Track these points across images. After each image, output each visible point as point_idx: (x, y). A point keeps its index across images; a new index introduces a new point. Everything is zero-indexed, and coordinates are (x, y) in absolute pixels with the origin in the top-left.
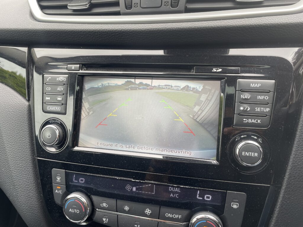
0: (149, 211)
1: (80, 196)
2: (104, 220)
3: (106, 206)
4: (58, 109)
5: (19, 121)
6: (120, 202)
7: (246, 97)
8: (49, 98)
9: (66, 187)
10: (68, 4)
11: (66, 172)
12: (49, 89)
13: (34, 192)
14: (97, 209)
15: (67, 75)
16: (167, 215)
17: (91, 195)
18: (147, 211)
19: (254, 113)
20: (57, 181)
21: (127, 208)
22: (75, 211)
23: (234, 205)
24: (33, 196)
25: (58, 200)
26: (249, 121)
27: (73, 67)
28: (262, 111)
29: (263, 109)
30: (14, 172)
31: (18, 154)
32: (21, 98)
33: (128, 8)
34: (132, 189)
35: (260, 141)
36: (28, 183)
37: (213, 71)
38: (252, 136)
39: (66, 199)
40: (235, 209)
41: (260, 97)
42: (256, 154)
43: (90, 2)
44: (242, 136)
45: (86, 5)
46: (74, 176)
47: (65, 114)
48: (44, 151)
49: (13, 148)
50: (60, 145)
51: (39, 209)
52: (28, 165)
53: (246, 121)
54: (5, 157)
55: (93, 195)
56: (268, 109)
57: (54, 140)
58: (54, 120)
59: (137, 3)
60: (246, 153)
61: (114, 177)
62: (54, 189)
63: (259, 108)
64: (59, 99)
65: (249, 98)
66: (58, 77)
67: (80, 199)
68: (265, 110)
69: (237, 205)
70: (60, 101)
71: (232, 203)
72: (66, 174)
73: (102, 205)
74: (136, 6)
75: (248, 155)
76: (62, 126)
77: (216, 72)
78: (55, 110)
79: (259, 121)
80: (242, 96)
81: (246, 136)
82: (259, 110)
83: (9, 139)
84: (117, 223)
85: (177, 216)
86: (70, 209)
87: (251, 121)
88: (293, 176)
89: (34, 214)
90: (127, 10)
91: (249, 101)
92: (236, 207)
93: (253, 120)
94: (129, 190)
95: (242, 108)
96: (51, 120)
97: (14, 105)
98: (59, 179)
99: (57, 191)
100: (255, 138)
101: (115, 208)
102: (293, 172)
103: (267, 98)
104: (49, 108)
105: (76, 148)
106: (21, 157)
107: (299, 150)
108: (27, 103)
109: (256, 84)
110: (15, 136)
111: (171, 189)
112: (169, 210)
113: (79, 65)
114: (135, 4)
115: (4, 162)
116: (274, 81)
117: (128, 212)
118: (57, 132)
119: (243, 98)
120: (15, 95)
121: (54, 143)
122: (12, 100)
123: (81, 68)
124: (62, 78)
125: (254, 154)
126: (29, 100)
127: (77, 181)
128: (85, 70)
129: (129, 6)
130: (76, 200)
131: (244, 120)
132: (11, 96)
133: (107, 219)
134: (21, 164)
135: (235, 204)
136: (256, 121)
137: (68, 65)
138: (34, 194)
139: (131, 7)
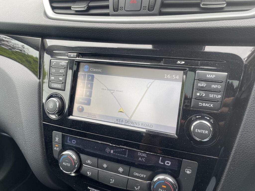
0: (122, 170)
1: (72, 154)
2: (88, 173)
3: (90, 163)
4: (59, 86)
5: (32, 94)
6: (100, 161)
7: (202, 85)
8: (54, 78)
9: (62, 145)
10: (71, 6)
11: (62, 134)
12: (54, 71)
13: (39, 148)
14: (84, 165)
15: (67, 61)
16: (135, 174)
17: (80, 154)
18: (120, 169)
19: (208, 98)
20: (56, 140)
21: (105, 166)
22: (67, 164)
23: (187, 171)
24: (38, 151)
25: (56, 155)
26: (203, 104)
27: (72, 55)
28: (215, 97)
29: (216, 96)
30: (26, 131)
31: (29, 118)
32: (34, 76)
33: (116, 11)
34: (110, 152)
35: (212, 121)
36: (36, 140)
37: (177, 63)
38: (205, 117)
39: (62, 154)
40: (188, 174)
41: (214, 86)
42: (207, 132)
43: (88, 5)
44: (197, 117)
45: (85, 7)
46: (69, 138)
47: (64, 90)
48: (48, 117)
49: (27, 114)
50: (60, 113)
51: (43, 160)
52: (36, 127)
53: (201, 104)
54: (20, 120)
55: (81, 153)
56: (220, 96)
57: (55, 109)
58: (56, 94)
59: (123, 7)
60: (199, 130)
61: (97, 141)
62: (53, 146)
63: (212, 95)
64: (61, 79)
65: (204, 86)
66: (61, 62)
67: (71, 156)
68: (217, 97)
69: (190, 171)
70: (61, 80)
71: (186, 169)
72: (62, 136)
73: (87, 162)
74: (121, 10)
75: (200, 132)
76: (61, 99)
77: (180, 64)
78: (57, 87)
79: (211, 105)
80: (199, 84)
81: (200, 116)
82: (212, 96)
83: (24, 107)
84: (97, 176)
85: (142, 176)
86: (64, 163)
87: (205, 105)
88: (238, 152)
89: (38, 164)
90: (115, 12)
91: (205, 88)
92: (189, 173)
93: (207, 104)
94: (108, 152)
95: (198, 94)
96: (54, 94)
97: (29, 81)
98: (57, 139)
99: (55, 148)
100: (208, 118)
101: (96, 165)
102: (239, 149)
103: (219, 87)
104: (53, 85)
105: (71, 117)
106: (31, 121)
107: (244, 131)
108: (38, 80)
109: (211, 75)
110: (28, 105)
111: (139, 153)
112: (137, 170)
113: (76, 54)
114: (120, 7)
115: (20, 124)
116: (226, 74)
117: (107, 169)
118: (58, 104)
119: (200, 86)
120: (30, 74)
121: (55, 112)
122: (28, 78)
123: (78, 56)
124: (64, 63)
125: (205, 131)
126: (39, 78)
127: (70, 142)
128: (81, 58)
129: (116, 9)
130: (68, 156)
131: (200, 103)
132: (27, 74)
133: (91, 173)
134: (31, 126)
135: (189, 170)
136: (209, 105)
137: (69, 53)
138: (39, 149)
139: (118, 10)
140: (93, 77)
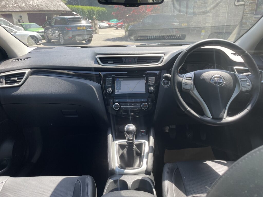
2: (123, 108)
3: (123, 105)
4: (110, 85)
7: (150, 80)
9: (113, 102)
10: (108, 62)
20: (111, 101)
21: (128, 105)
44: (150, 87)
55: (120, 103)
59: (127, 62)
62: (110, 103)
75: (151, 90)
77: (144, 76)
82: (152, 82)
90: (125, 64)
103: (154, 80)
105: (116, 93)
109: (152, 78)
113: (115, 75)
116: (155, 77)
118: (111, 90)
124: (111, 78)
126: (101, 84)
131: (150, 84)
137: (112, 75)
140: (120, 82)
